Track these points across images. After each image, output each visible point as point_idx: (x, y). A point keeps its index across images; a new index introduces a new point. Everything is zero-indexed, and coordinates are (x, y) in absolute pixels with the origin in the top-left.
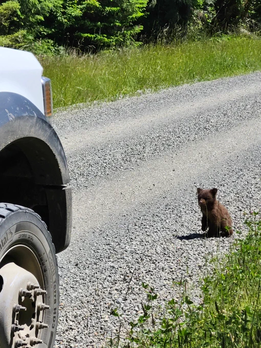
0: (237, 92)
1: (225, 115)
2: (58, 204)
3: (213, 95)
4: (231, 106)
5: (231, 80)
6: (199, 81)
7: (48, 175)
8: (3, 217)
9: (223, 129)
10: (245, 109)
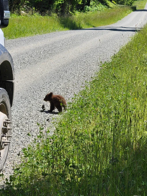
0: (32, 45)
1: (31, 56)
2: (10, 89)
3: (20, 46)
4: (33, 52)
5: (26, 39)
6: (9, 39)
7: (7, 77)
8: (1, 90)
9: (33, 63)
10: (40, 54)
